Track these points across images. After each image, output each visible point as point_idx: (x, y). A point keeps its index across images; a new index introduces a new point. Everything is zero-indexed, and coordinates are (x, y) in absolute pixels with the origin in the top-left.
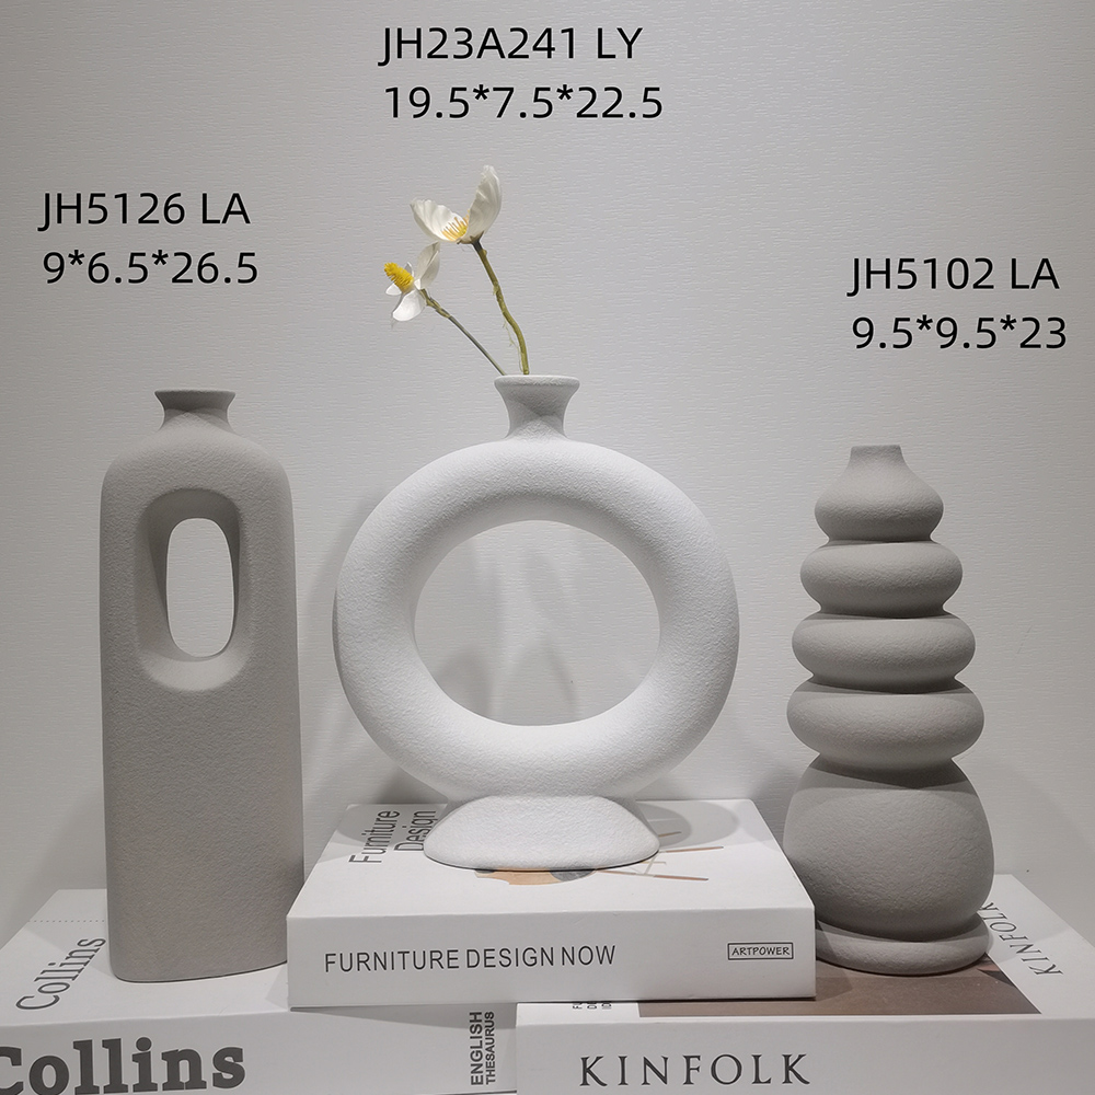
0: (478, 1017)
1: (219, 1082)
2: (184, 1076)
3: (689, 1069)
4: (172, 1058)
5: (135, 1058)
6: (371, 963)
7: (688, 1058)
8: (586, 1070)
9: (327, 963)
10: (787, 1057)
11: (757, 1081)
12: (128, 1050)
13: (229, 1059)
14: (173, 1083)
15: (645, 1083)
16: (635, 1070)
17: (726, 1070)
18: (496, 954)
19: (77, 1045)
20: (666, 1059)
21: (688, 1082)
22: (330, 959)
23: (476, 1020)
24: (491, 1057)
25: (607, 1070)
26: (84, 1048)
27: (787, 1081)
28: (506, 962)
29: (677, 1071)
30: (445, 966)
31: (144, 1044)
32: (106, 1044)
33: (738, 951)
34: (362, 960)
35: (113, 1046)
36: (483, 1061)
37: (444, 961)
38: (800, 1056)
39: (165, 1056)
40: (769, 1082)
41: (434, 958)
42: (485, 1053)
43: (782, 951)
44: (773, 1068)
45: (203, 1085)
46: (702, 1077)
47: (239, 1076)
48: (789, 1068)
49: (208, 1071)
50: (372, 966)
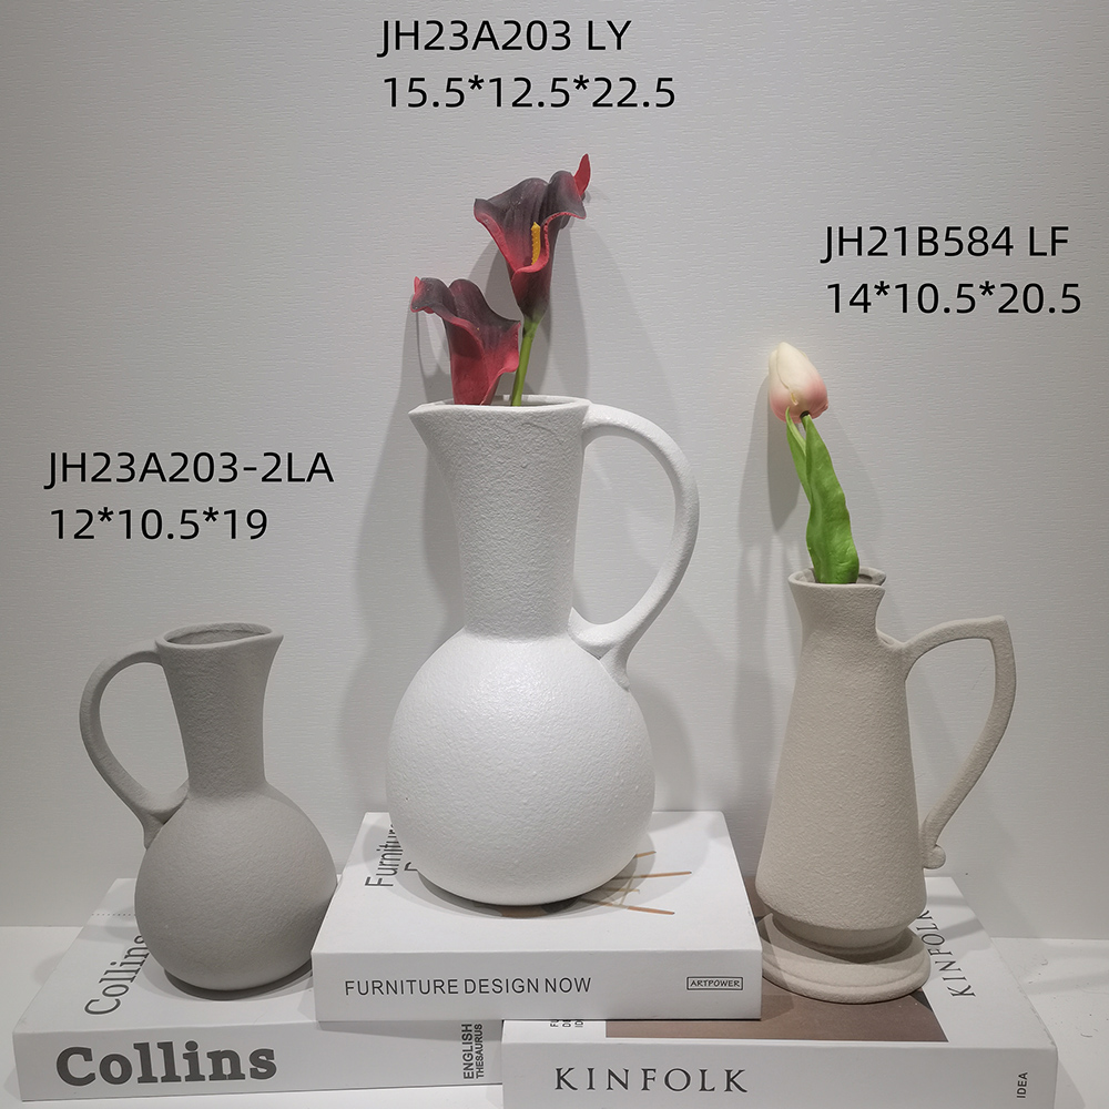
0: (469, 1028)
1: (255, 1074)
2: (227, 1069)
3: (646, 1079)
4: (216, 1057)
5: (185, 1056)
6: (384, 989)
7: (645, 1071)
8: (560, 1078)
9: (347, 988)
10: (729, 1072)
11: (703, 1089)
12: (179, 1050)
13: (264, 1058)
14: (217, 1075)
15: (610, 1088)
16: (601, 1078)
17: (677, 1080)
18: (490, 983)
19: (137, 1046)
20: (627, 1071)
21: (645, 1088)
22: (349, 985)
23: (467, 1030)
24: (480, 1058)
25: (578, 1078)
26: (143, 1048)
27: (728, 1089)
28: (499, 989)
29: (636, 1080)
30: (447, 992)
31: (192, 1046)
32: (160, 1045)
33: (695, 983)
34: (376, 986)
35: (167, 1048)
36: (474, 1061)
37: (445, 988)
38: (740, 1071)
39: (210, 1055)
40: (713, 1089)
41: (437, 985)
42: (475, 1055)
43: (734, 983)
44: (717, 1079)
45: (243, 1077)
46: (657, 1085)
47: (271, 1070)
48: (730, 1080)
49: (246, 1066)
50: (385, 991)
